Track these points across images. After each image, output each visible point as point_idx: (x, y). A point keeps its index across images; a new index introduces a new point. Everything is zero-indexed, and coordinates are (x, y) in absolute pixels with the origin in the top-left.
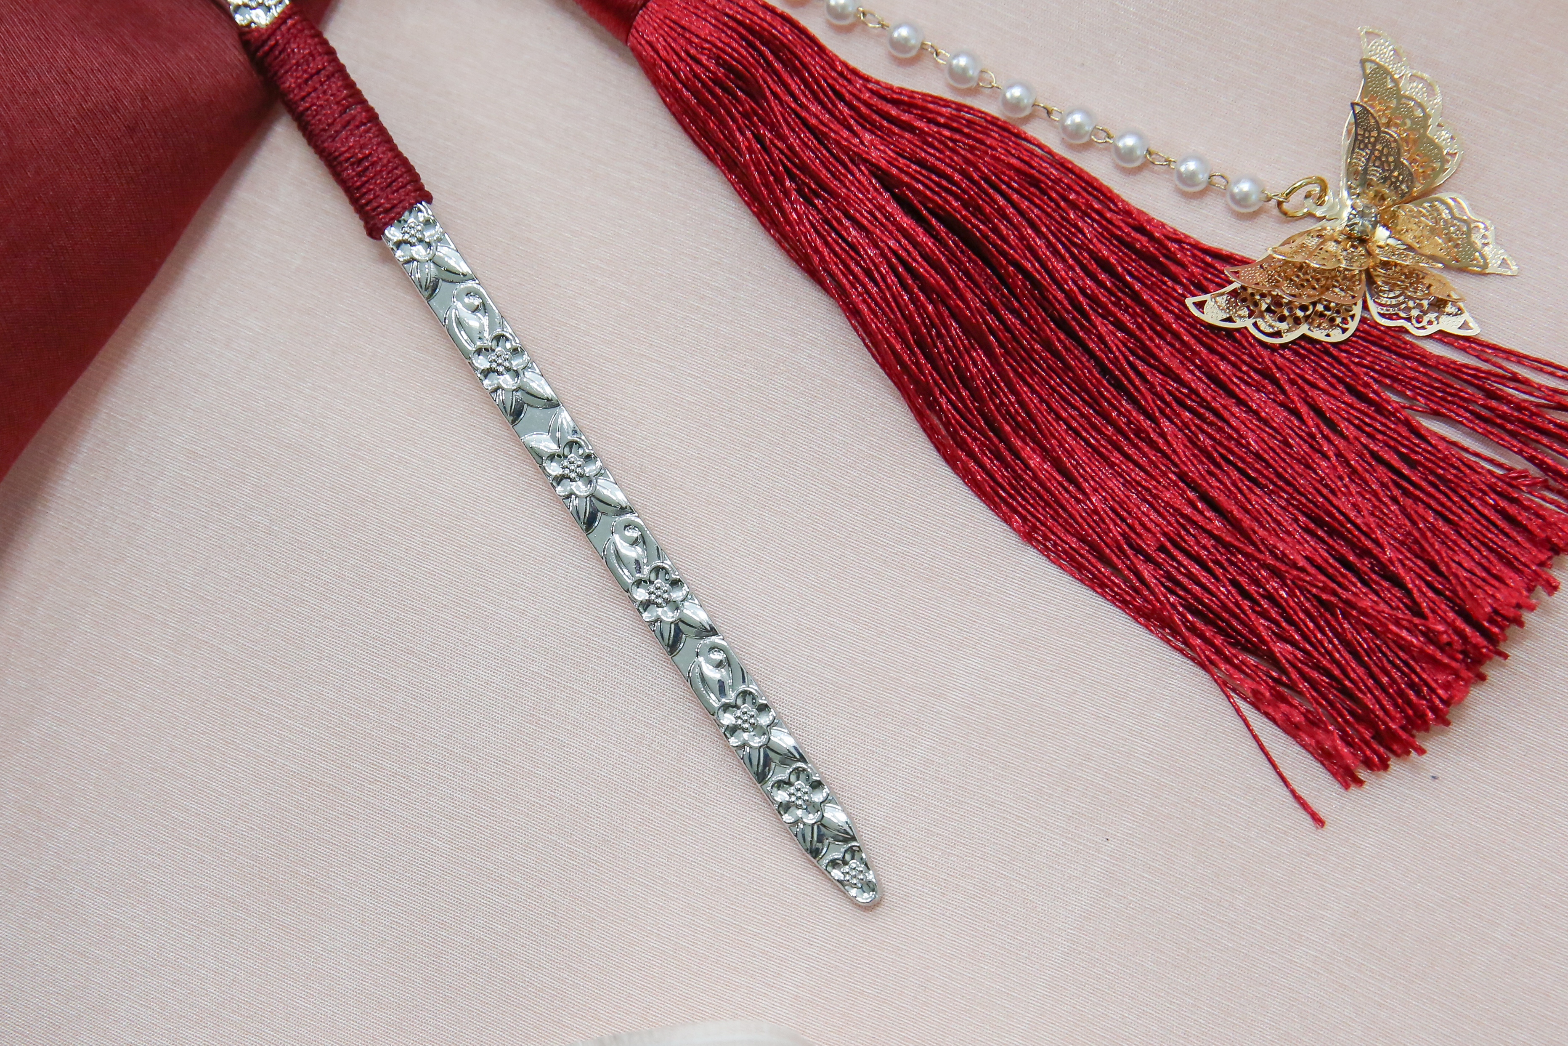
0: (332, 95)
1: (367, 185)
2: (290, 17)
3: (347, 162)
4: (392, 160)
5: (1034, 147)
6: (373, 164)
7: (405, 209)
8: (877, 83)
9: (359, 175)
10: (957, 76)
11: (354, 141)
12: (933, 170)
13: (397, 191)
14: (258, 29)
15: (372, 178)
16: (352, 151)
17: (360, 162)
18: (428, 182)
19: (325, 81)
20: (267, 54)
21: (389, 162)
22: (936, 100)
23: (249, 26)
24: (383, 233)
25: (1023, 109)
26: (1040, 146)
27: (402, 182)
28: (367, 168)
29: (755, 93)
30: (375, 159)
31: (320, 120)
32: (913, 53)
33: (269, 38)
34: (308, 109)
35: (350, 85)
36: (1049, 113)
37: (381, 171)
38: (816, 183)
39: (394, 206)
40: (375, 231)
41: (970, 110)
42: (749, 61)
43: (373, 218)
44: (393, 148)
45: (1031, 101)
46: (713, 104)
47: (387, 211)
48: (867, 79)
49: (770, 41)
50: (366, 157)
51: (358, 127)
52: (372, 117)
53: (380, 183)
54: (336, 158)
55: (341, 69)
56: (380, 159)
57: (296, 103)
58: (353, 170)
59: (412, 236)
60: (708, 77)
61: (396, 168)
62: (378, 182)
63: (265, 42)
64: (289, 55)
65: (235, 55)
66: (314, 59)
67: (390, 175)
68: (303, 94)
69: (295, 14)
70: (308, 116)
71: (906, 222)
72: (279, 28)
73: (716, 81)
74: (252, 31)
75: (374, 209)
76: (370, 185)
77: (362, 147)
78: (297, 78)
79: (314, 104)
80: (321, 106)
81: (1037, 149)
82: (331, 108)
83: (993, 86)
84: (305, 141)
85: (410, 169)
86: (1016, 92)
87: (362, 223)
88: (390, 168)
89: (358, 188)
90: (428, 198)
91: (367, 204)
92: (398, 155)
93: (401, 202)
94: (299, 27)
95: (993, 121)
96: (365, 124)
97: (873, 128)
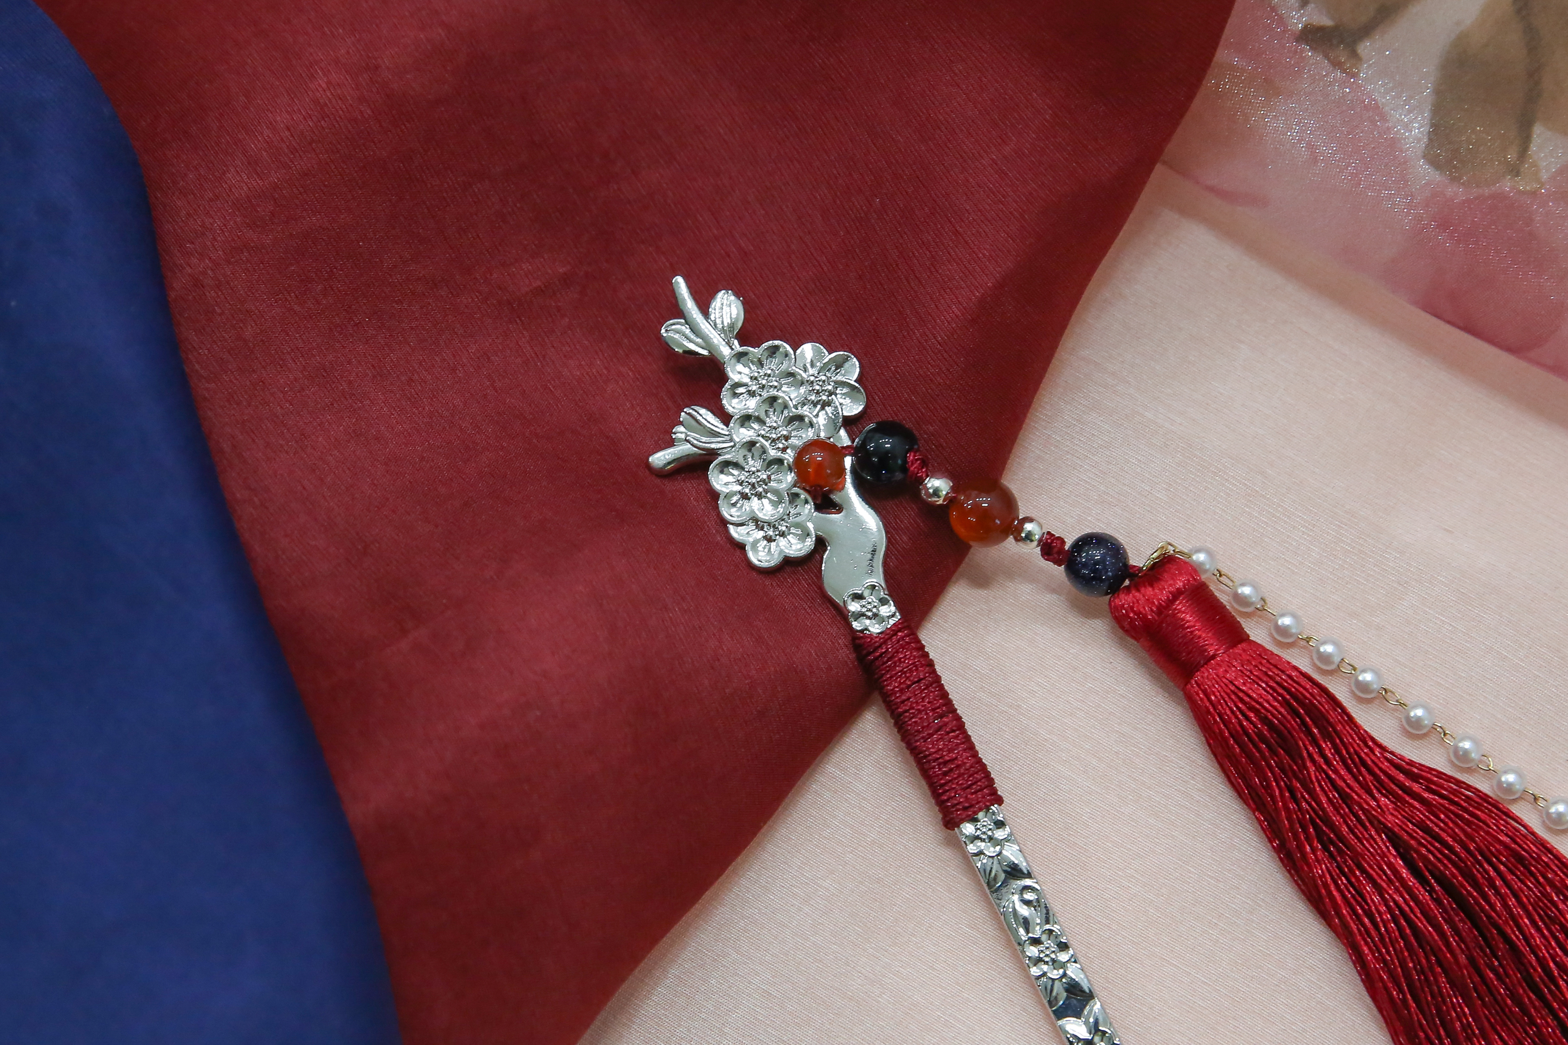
0: (929, 703)
1: (950, 784)
2: (900, 630)
3: (934, 762)
4: (973, 765)
5: (1520, 827)
6: (958, 767)
7: (981, 810)
8: (1392, 753)
9: (945, 774)
10: (1462, 757)
11: (944, 744)
12: (1437, 838)
13: (975, 793)
14: (871, 636)
15: (955, 779)
16: (940, 752)
17: (945, 763)
18: (1002, 786)
19: (924, 689)
20: (876, 658)
21: (971, 767)
22: (1440, 774)
23: (862, 631)
24: (958, 826)
25: (1514, 793)
26: (1525, 826)
27: (980, 786)
28: (951, 770)
29: (1293, 753)
30: (960, 762)
31: (915, 722)
32: (1424, 731)
33: (880, 646)
34: (906, 711)
35: (944, 695)
36: (1536, 799)
37: (964, 774)
38: (1335, 835)
39: (972, 806)
40: (950, 822)
41: (1469, 787)
42: (1292, 725)
43: (952, 813)
44: (975, 754)
45: (1522, 788)
46: (1256, 756)
47: (965, 809)
48: (1383, 749)
49: (1311, 709)
50: (952, 760)
51: (948, 733)
52: (960, 726)
53: (962, 784)
54: (925, 757)
55: (938, 679)
56: (965, 763)
57: (896, 704)
58: (940, 769)
59: (984, 833)
60: (1253, 731)
61: (977, 773)
62: (960, 782)
63: (876, 649)
64: (895, 663)
65: (846, 654)
66: (917, 670)
67: (971, 779)
68: (904, 697)
69: (904, 628)
70: (906, 717)
71: (1412, 881)
72: (890, 638)
73: (1260, 734)
74: (865, 637)
75: (953, 806)
76: (953, 784)
77: (950, 751)
78: (900, 683)
79: (913, 708)
80: (918, 710)
81: (1522, 829)
82: (927, 714)
83: (1490, 769)
84: (899, 737)
85: (987, 775)
86: (1510, 778)
87: (941, 816)
88: (971, 772)
89: (942, 785)
90: (999, 801)
91: (947, 800)
92: (979, 761)
93: (978, 803)
94: (907, 639)
95: (1485, 797)
96: (954, 731)
97: (1389, 793)
